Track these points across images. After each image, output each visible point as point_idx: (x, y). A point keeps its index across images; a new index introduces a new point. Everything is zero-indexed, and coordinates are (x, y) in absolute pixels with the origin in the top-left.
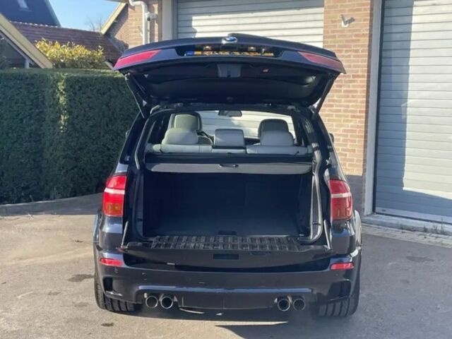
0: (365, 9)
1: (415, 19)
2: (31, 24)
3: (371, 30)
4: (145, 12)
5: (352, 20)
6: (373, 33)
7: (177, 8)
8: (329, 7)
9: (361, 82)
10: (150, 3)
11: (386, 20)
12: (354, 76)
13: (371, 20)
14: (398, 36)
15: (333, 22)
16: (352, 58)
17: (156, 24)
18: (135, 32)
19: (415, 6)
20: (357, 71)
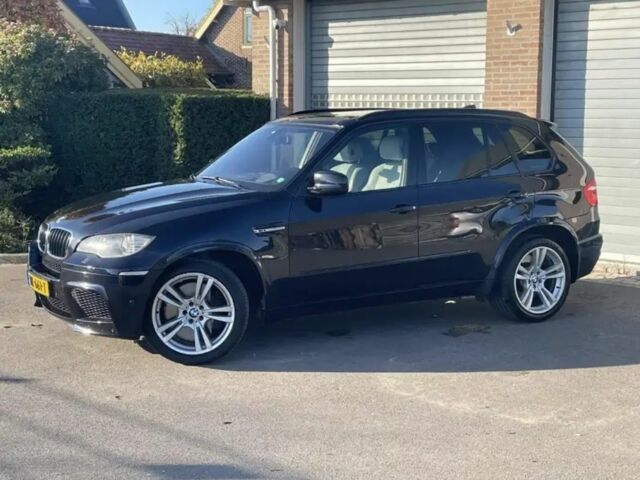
0: (535, 15)
1: (591, 25)
2: (102, 27)
3: (541, 39)
4: (274, 19)
5: (519, 27)
6: (544, 42)
7: (312, 13)
8: (492, 12)
9: (531, 99)
10: (279, 7)
11: (560, 27)
12: (522, 93)
13: (541, 28)
14: (574, 45)
15: (496, 29)
16: (520, 72)
17: (286, 34)
18: (260, 43)
19: (593, 10)
20: (525, 87)
